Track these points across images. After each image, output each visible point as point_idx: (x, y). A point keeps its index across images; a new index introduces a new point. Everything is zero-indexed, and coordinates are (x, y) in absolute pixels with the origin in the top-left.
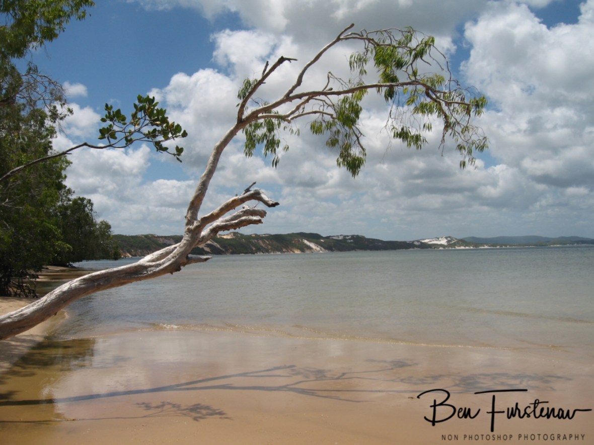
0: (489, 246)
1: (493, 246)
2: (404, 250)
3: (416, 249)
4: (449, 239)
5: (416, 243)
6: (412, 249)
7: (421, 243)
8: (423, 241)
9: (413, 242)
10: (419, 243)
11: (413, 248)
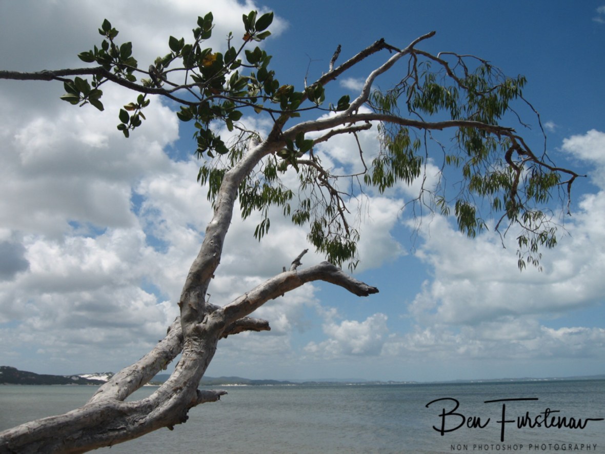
0: (152, 384)
1: (155, 384)
2: (60, 385)
3: (73, 384)
4: (110, 375)
5: (74, 378)
6: (69, 385)
7: (80, 378)
8: (82, 376)
9: (71, 377)
10: (78, 378)
11: (71, 384)
